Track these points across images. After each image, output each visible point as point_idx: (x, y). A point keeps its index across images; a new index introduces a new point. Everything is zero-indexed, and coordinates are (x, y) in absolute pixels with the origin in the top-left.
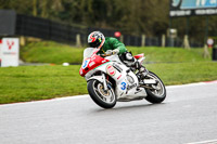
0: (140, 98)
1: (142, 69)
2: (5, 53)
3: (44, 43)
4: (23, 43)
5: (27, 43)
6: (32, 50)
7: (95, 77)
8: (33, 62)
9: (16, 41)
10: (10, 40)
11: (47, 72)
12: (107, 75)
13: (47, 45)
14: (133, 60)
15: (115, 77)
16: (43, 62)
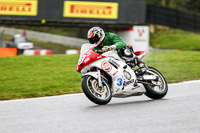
0: (138, 94)
1: (141, 65)
2: (137, 40)
3: (172, 31)
4: (152, 30)
5: (156, 30)
6: (161, 37)
7: (90, 73)
8: (162, 48)
9: (146, 29)
10: (141, 28)
11: (175, 57)
12: (102, 72)
13: (175, 33)
14: (131, 56)
15: (111, 73)
16: (171, 48)
